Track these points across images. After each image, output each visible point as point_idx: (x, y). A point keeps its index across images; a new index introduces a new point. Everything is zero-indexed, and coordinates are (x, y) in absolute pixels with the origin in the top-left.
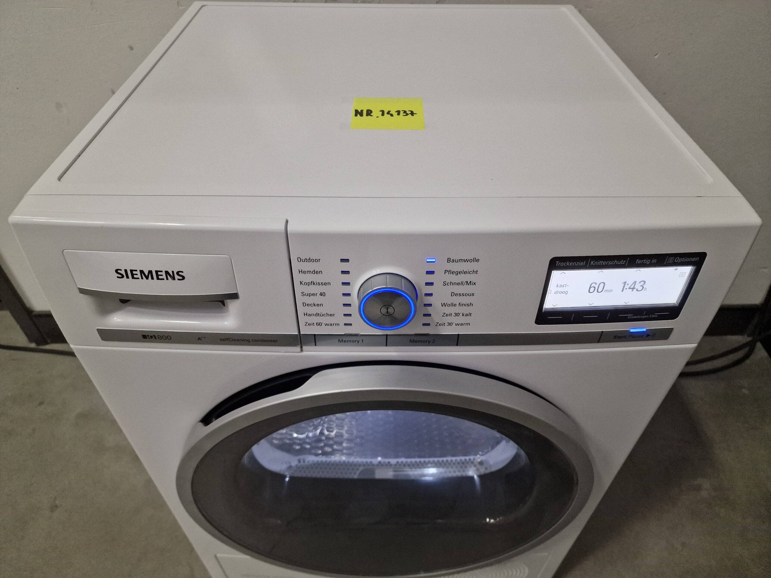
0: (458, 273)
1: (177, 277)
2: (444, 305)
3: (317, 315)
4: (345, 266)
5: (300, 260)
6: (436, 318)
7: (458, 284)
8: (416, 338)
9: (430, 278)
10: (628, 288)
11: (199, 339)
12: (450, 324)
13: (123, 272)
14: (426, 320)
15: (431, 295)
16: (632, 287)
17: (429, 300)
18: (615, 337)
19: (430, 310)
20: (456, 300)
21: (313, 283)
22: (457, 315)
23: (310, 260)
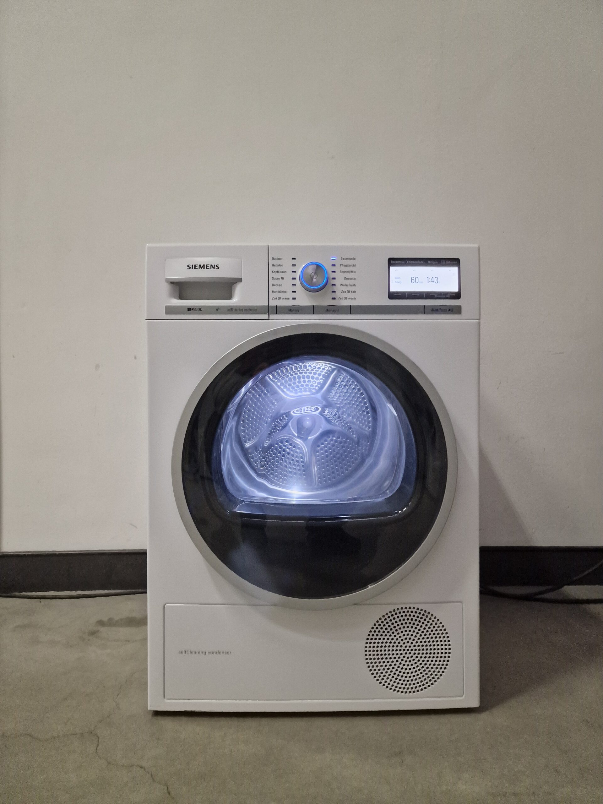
0: (347, 266)
1: (216, 267)
2: (342, 285)
3: (279, 292)
4: (294, 262)
5: (273, 259)
6: (338, 294)
7: (347, 272)
8: (329, 308)
9: (334, 269)
10: (430, 281)
11: (217, 309)
12: (346, 298)
13: (191, 266)
14: (333, 295)
15: (334, 278)
16: (432, 280)
17: (333, 282)
18: (432, 310)
19: (334, 288)
20: (348, 282)
21: (278, 272)
22: (349, 292)
23: (278, 259)
